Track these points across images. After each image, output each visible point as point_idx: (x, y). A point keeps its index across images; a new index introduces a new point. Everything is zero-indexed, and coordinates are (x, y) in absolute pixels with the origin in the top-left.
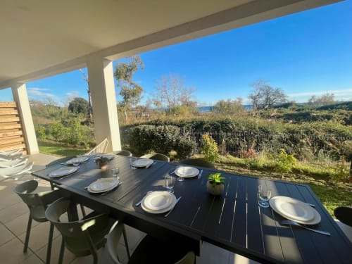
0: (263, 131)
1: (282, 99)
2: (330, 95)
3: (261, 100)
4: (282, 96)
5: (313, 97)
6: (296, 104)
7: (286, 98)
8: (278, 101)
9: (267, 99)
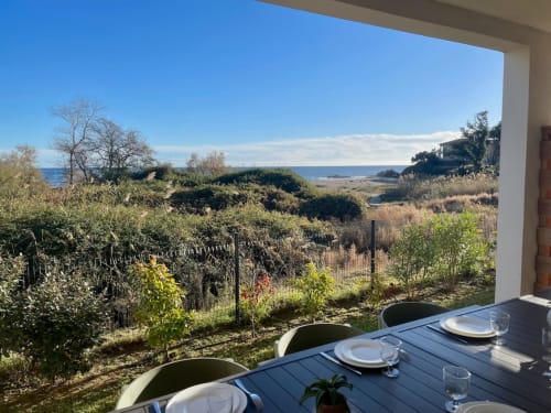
0: (155, 237)
1: (145, 156)
2: (218, 154)
3: (97, 159)
4: (144, 149)
5: (194, 157)
6: (174, 171)
7: (153, 156)
8: (137, 162)
9: (112, 155)
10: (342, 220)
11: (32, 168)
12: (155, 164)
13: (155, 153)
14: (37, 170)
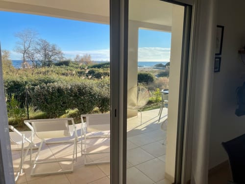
1: (60, 56)
3: (39, 57)
4: (59, 53)
6: (72, 62)
7: (63, 56)
8: (56, 58)
9: (46, 55)
10: (147, 83)
11: (8, 60)
12: (64, 60)
13: (64, 54)
14: (10, 61)
